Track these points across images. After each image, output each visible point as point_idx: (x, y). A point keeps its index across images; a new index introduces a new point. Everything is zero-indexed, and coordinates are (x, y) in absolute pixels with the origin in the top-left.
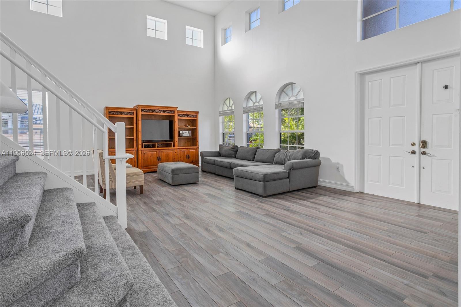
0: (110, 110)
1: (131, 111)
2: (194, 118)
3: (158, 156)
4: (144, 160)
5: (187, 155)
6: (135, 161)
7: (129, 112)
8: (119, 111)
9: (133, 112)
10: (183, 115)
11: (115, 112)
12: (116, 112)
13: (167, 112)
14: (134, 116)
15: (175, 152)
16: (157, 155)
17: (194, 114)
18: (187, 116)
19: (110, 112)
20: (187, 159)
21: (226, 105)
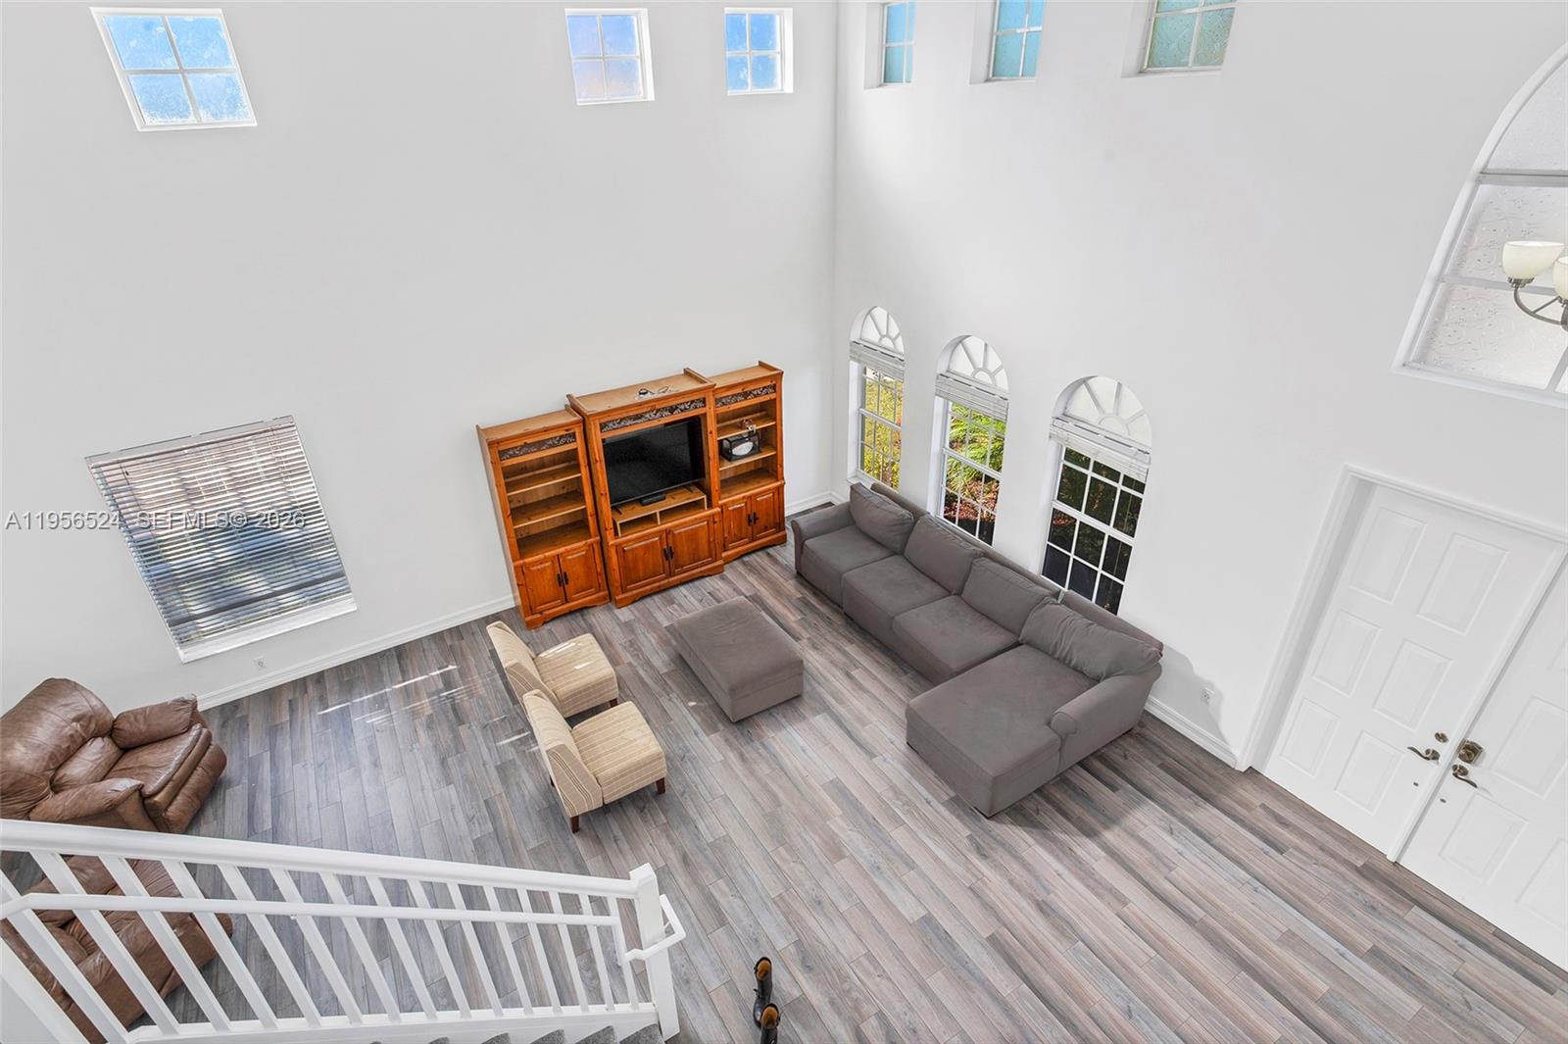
0: (501, 448)
1: (567, 430)
2: (767, 398)
3: (665, 547)
4: (625, 567)
5: (749, 516)
6: (599, 570)
7: (561, 437)
8: (529, 441)
9: (574, 434)
10: (733, 396)
11: (516, 447)
12: (522, 447)
13: (682, 407)
14: (578, 445)
15: (715, 523)
16: (661, 544)
17: (769, 383)
18: (746, 395)
19: (502, 454)
20: (750, 528)
21: (873, 319)
